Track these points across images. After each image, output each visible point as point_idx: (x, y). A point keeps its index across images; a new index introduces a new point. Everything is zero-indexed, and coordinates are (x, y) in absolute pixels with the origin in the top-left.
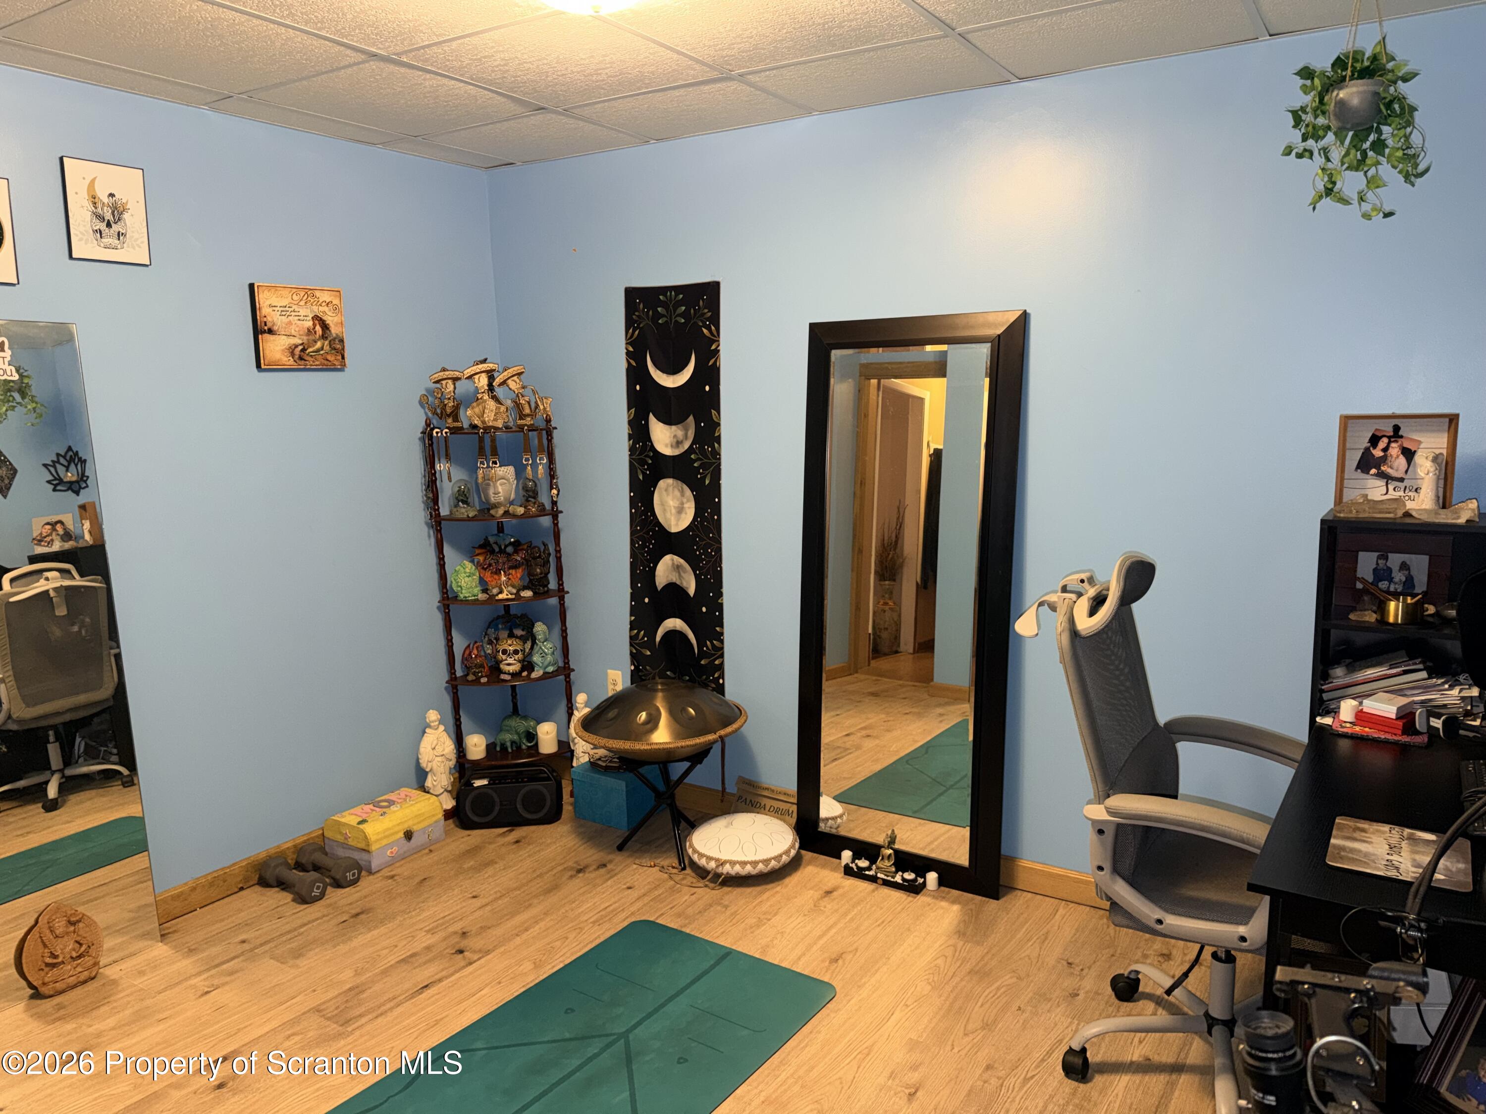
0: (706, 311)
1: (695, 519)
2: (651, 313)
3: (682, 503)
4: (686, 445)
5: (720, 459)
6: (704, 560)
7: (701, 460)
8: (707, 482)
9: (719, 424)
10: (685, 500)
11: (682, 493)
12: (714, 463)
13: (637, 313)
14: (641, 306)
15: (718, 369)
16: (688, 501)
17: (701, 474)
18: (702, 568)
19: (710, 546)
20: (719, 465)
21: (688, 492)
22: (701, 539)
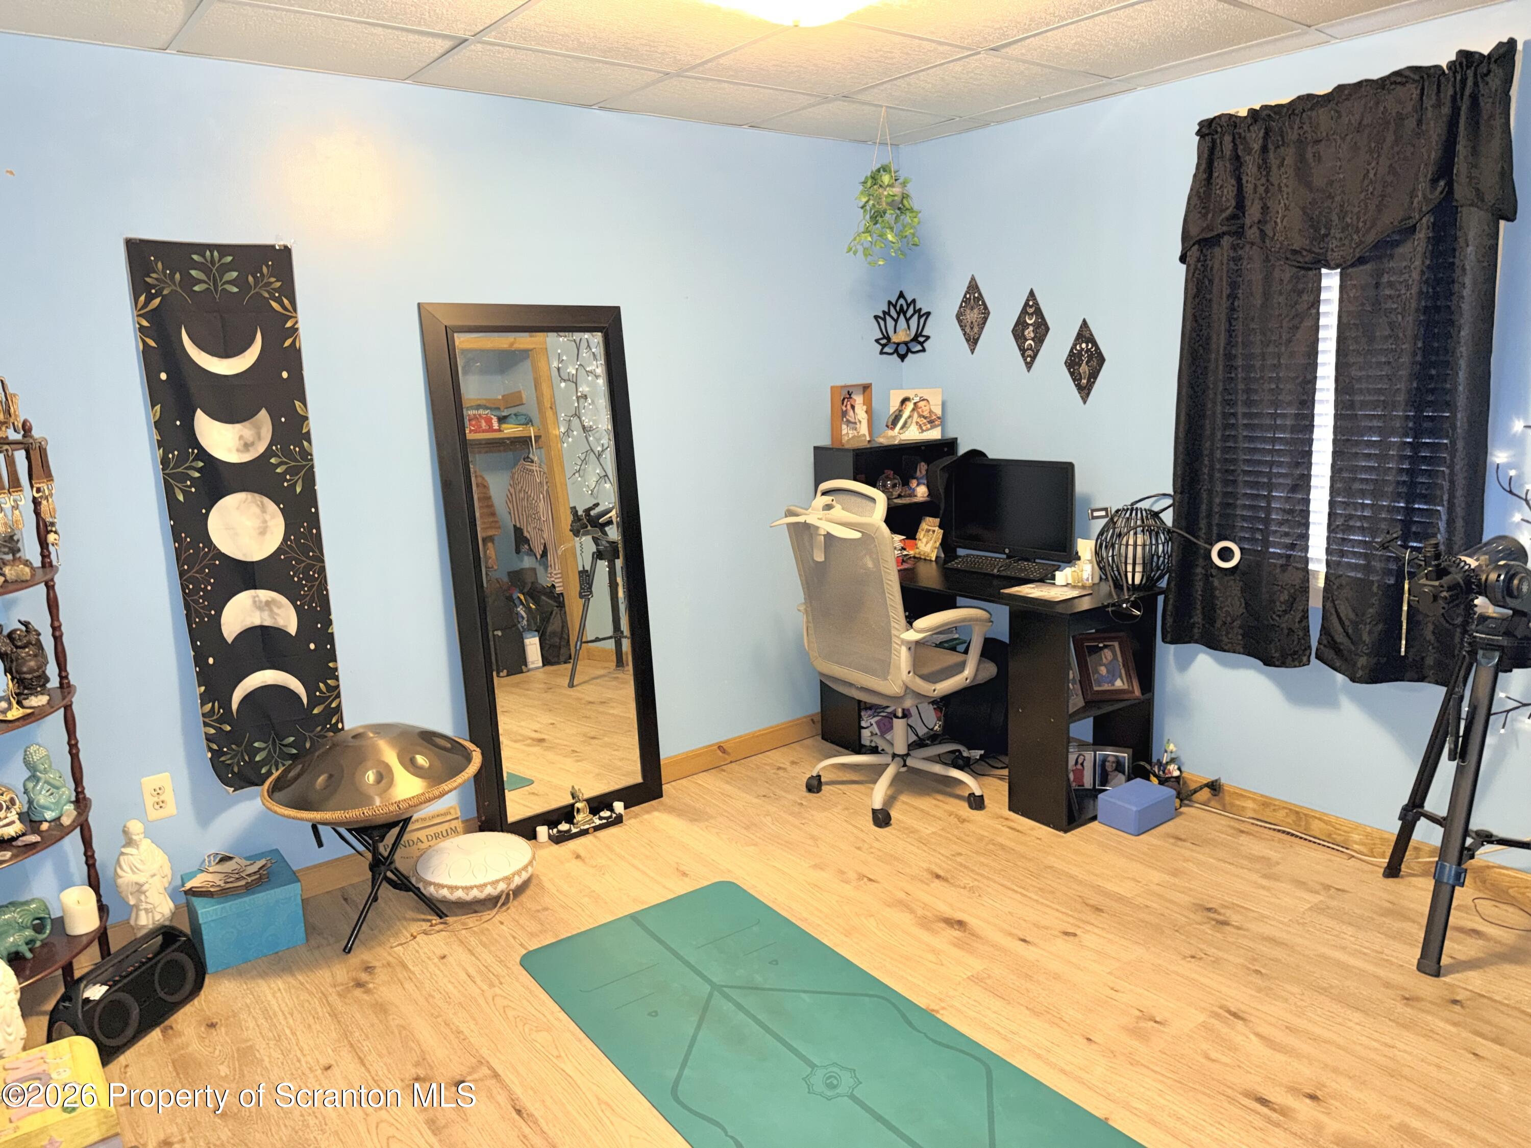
0: (273, 280)
1: (286, 538)
2: (178, 276)
3: (265, 522)
4: (261, 448)
5: (312, 460)
6: (306, 585)
7: (286, 463)
8: (298, 490)
9: (306, 418)
10: (268, 517)
11: (263, 509)
12: (305, 466)
13: (154, 275)
14: (160, 265)
15: (298, 352)
16: (273, 517)
17: (288, 481)
18: (305, 596)
19: (311, 567)
20: (312, 467)
21: (271, 506)
22: (299, 562)
